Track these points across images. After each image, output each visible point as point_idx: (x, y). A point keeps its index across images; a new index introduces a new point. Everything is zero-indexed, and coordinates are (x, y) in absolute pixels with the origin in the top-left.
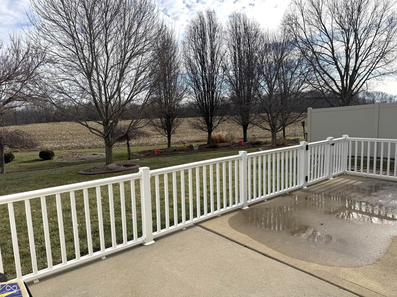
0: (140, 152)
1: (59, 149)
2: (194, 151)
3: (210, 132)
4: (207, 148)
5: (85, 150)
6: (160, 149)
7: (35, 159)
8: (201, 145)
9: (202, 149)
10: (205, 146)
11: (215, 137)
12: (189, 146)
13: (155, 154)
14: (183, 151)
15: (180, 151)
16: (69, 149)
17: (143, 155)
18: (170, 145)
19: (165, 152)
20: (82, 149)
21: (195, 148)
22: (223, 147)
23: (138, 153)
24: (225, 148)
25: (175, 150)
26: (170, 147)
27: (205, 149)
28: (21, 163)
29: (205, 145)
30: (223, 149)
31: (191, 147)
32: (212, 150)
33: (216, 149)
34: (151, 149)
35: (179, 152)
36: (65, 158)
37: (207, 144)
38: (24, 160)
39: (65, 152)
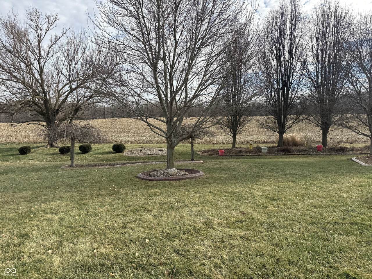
0: (203, 151)
1: (131, 143)
2: (263, 154)
3: (281, 133)
4: (278, 151)
5: (153, 145)
6: (224, 149)
7: (109, 151)
8: (270, 147)
9: (271, 152)
10: (275, 149)
11: (287, 139)
12: (256, 148)
13: (218, 155)
14: (250, 153)
15: (246, 152)
16: (140, 143)
17: (206, 154)
18: (235, 145)
19: (229, 152)
20: (151, 143)
21: (263, 151)
22: (297, 152)
23: (201, 151)
24: (299, 152)
25: (240, 151)
26: (235, 147)
27: (276, 152)
28: (97, 154)
29: (275, 147)
30: (297, 153)
31: (259, 149)
32: (283, 154)
33: (289, 154)
34: (215, 148)
35: (245, 154)
36: (134, 152)
37: (278, 146)
38: (100, 151)
39: (135, 146)
